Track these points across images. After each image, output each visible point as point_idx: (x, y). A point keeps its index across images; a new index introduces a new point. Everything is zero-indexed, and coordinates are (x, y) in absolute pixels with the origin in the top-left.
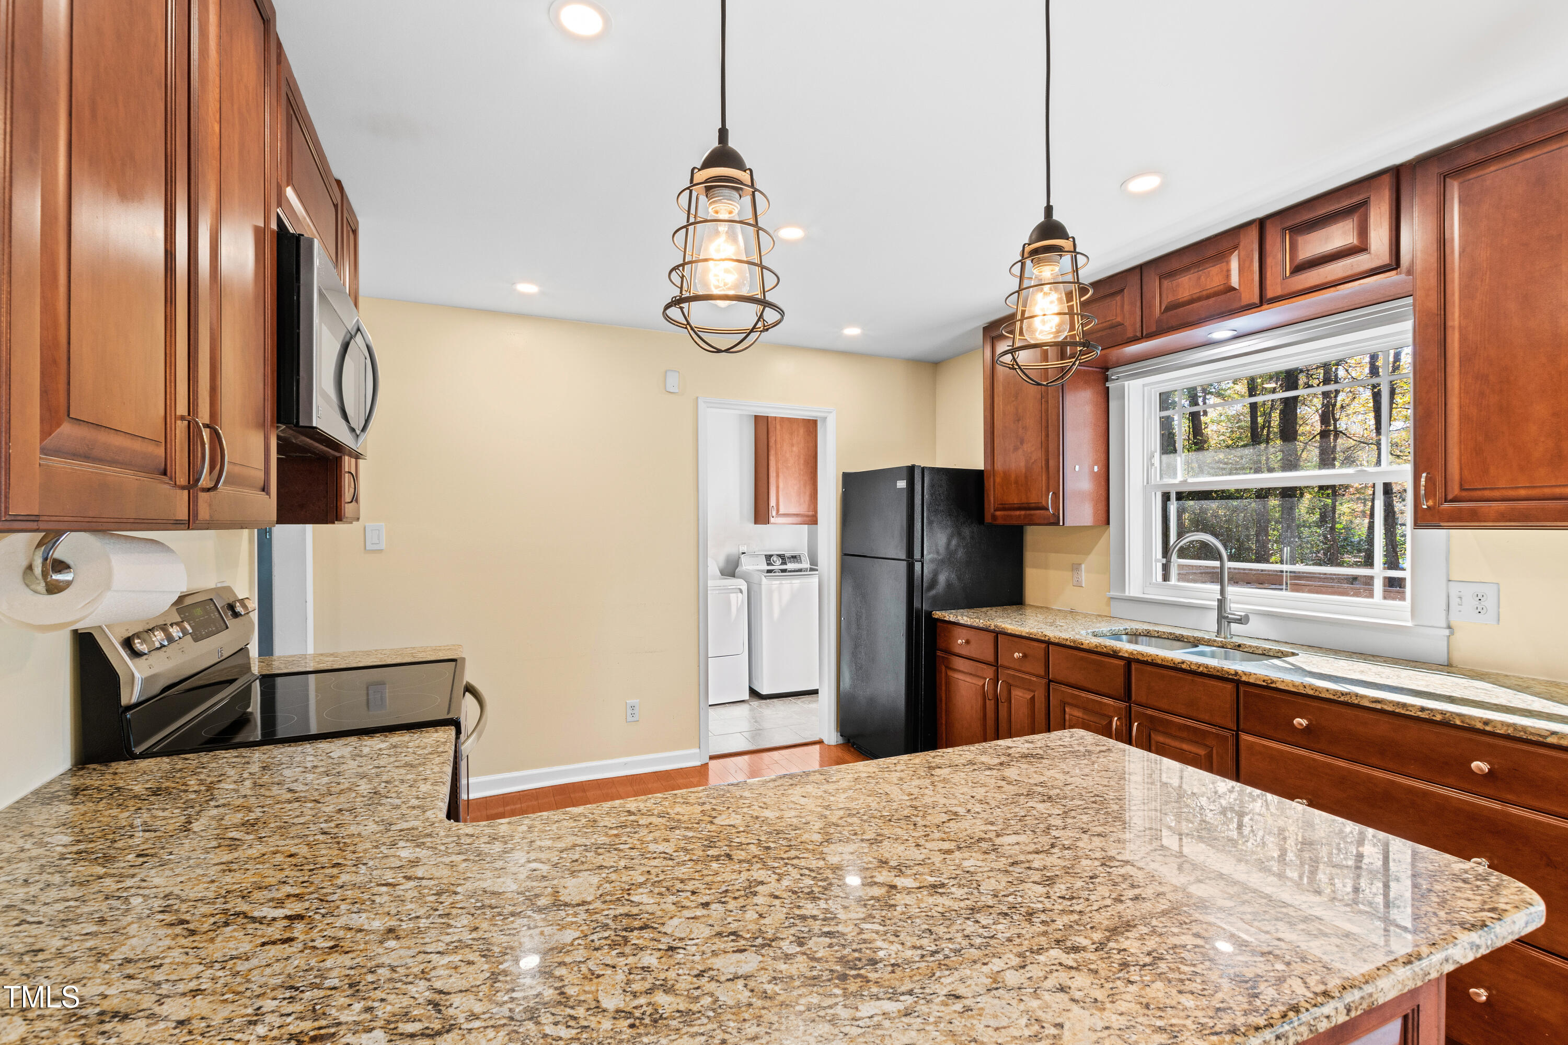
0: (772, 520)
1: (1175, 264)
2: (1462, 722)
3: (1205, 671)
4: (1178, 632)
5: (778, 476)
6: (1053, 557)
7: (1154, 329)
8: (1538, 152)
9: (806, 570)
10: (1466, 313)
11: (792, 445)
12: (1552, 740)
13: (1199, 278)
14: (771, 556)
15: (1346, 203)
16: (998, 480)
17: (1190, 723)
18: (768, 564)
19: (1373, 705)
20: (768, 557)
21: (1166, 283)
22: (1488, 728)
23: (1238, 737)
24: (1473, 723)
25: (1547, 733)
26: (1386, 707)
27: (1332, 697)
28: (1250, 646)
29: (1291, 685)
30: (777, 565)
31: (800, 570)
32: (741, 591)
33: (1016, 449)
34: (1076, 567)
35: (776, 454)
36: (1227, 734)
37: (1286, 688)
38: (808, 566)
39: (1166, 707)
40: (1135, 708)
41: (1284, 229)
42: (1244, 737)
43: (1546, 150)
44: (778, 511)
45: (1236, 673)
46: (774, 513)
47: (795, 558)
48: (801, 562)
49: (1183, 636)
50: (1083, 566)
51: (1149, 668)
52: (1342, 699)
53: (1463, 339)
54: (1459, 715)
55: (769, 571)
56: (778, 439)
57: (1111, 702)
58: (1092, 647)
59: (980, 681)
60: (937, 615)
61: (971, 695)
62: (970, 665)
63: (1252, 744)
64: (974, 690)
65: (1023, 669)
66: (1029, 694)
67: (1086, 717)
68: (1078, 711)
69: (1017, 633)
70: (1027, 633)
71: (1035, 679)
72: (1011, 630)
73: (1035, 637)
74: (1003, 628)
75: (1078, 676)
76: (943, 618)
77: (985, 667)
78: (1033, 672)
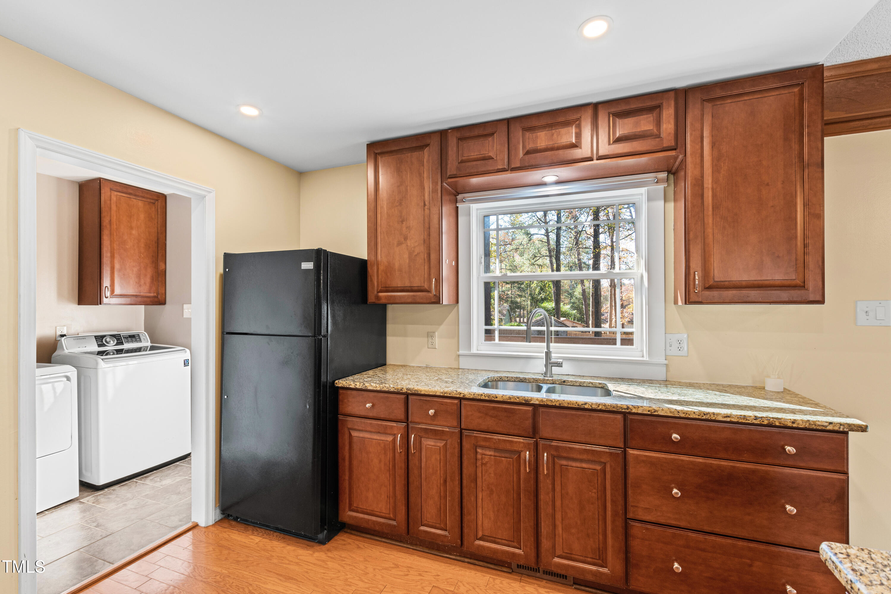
0: (105, 300)
1: (535, 123)
2: (780, 423)
3: (604, 408)
4: (522, 376)
5: (112, 257)
6: (410, 327)
7: (518, 165)
8: (751, 97)
9: (145, 349)
10: (715, 181)
11: (131, 228)
12: (830, 427)
13: (553, 135)
14: (103, 337)
15: (649, 103)
16: (381, 268)
17: (588, 447)
18: (99, 346)
19: (725, 419)
20: (100, 339)
21: (528, 134)
22: (794, 425)
23: (625, 452)
24: (786, 423)
25: (827, 424)
26: (733, 420)
27: (697, 417)
28: (571, 381)
29: (668, 412)
30: (111, 346)
31: (139, 350)
32: (68, 379)
33: (399, 244)
34: (430, 335)
35: (111, 234)
36: (619, 451)
37: (665, 414)
38: (149, 344)
39: (569, 438)
40: (541, 442)
41: (609, 114)
42: (631, 451)
43: (755, 97)
44: (112, 291)
45: (628, 408)
46: (108, 294)
47: (133, 337)
48: (140, 341)
49: (525, 379)
50: (436, 333)
51: (554, 411)
52: (704, 417)
53: (714, 196)
54: (777, 419)
55: (100, 353)
56: (114, 219)
57: (521, 440)
58: (505, 399)
59: (389, 438)
60: (341, 384)
61: (379, 451)
62: (378, 425)
63: (637, 456)
64: (382, 445)
65: (435, 423)
66: (441, 443)
67: (497, 454)
68: (490, 451)
69: (431, 393)
70: (442, 393)
71: (447, 430)
72: (425, 391)
73: (450, 395)
74: (416, 390)
75: (489, 423)
76: (348, 386)
77: (395, 425)
78: (445, 424)
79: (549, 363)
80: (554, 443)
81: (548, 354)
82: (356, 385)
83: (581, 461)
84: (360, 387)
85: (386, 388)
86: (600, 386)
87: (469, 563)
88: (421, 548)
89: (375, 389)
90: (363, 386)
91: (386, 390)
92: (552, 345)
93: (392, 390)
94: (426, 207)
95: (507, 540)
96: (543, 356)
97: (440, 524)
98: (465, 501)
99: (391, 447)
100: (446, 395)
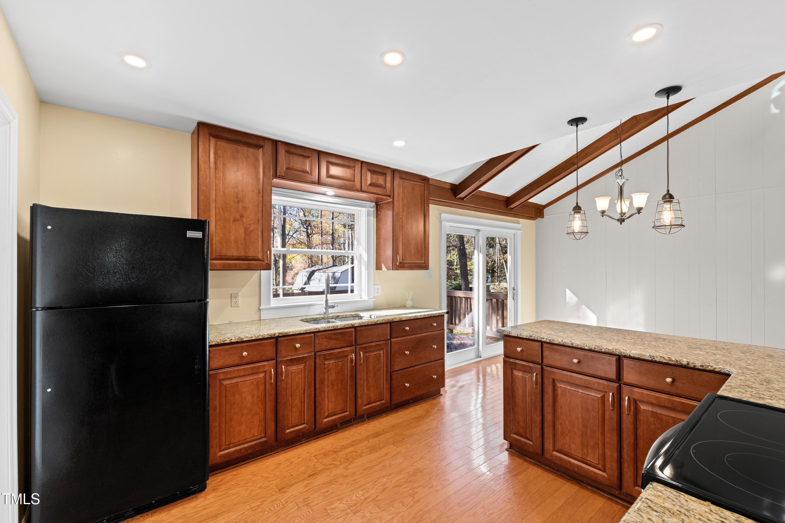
2: (433, 315)
7: (324, 182)
17: (377, 343)
19: (420, 317)
22: (436, 315)
23: (391, 341)
26: (422, 317)
33: (236, 220)
34: (233, 296)
36: (389, 341)
37: (404, 319)
39: (371, 341)
40: (358, 347)
41: (367, 169)
50: (240, 294)
52: (415, 318)
57: (348, 349)
58: (342, 326)
59: (261, 375)
60: (215, 342)
61: (252, 388)
62: (251, 368)
63: (395, 341)
64: (255, 383)
65: (298, 353)
66: (302, 366)
67: (336, 361)
68: (332, 361)
69: (297, 333)
70: (305, 331)
71: (306, 355)
72: (292, 332)
73: (310, 331)
74: (286, 333)
75: (333, 343)
76: (222, 343)
77: (267, 363)
78: (305, 352)
79: (328, 306)
80: (364, 346)
81: (327, 301)
82: (232, 339)
83: (374, 351)
84: (236, 341)
85: (261, 336)
86: (355, 315)
87: (314, 439)
88: (280, 450)
89: (251, 339)
90: (239, 339)
91: (261, 338)
92: (328, 295)
93: (266, 337)
94: (260, 195)
95: (341, 410)
96: (323, 303)
97: (301, 421)
98: (317, 398)
99: (263, 382)
100: (307, 332)
